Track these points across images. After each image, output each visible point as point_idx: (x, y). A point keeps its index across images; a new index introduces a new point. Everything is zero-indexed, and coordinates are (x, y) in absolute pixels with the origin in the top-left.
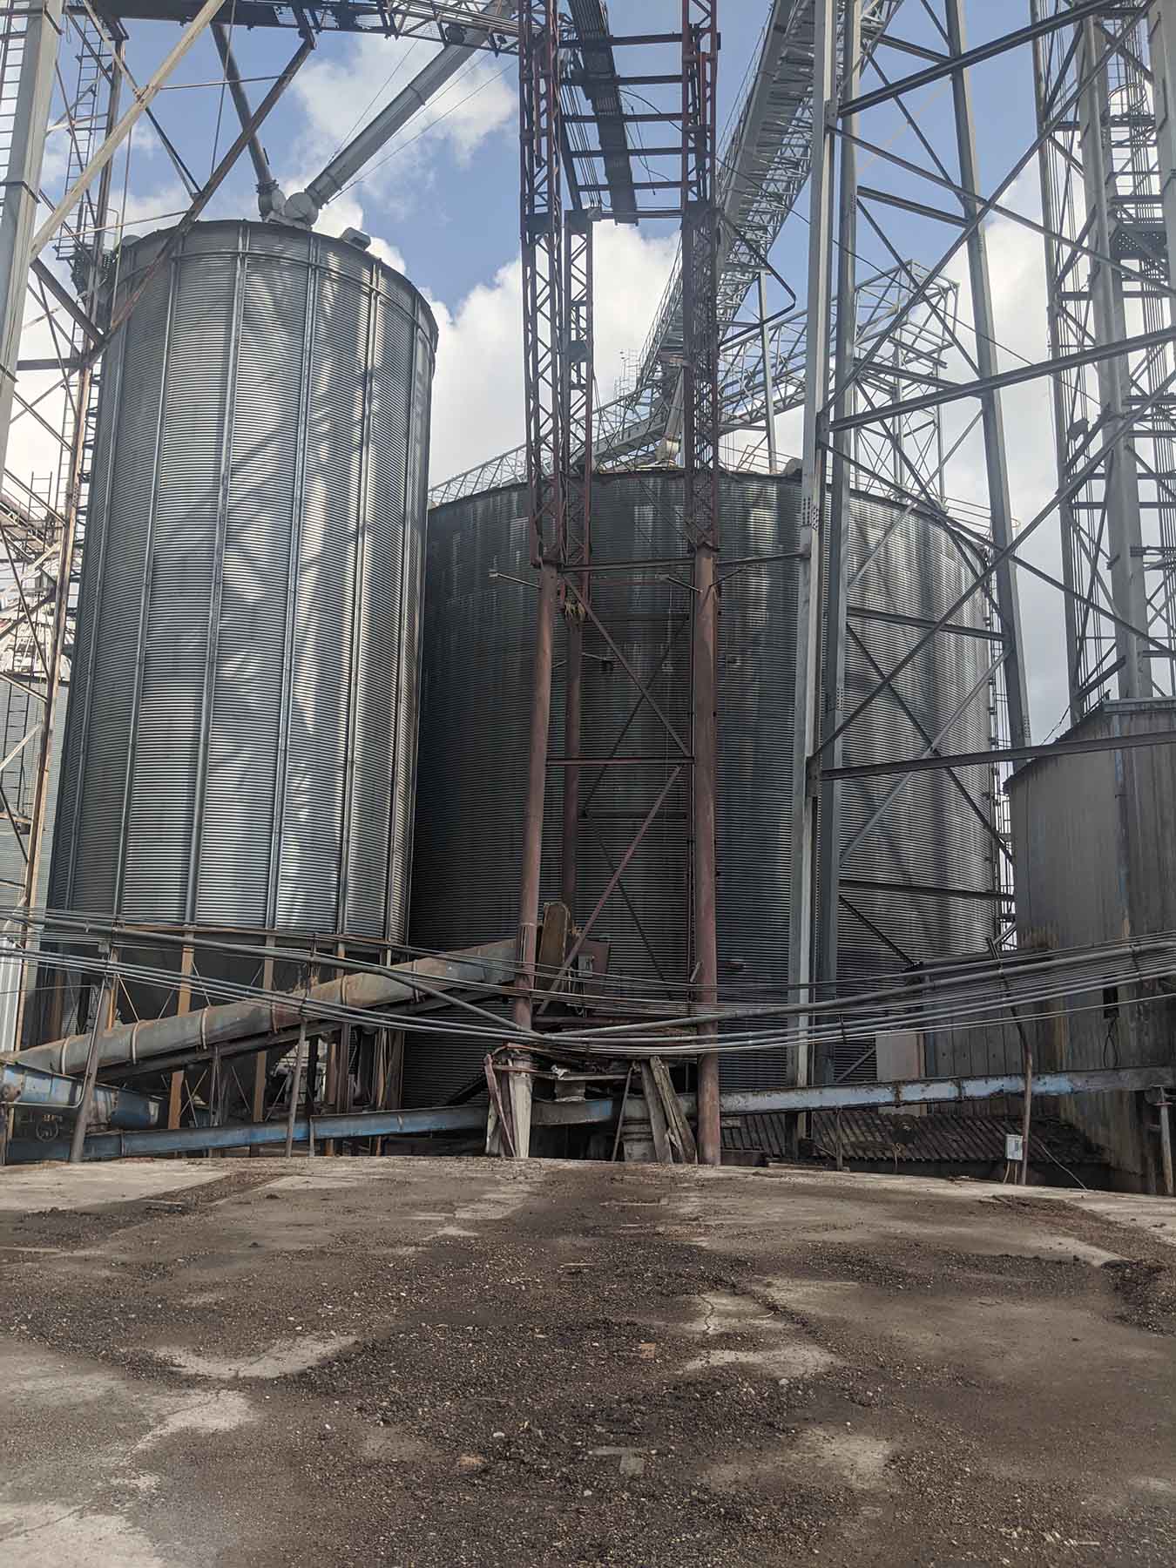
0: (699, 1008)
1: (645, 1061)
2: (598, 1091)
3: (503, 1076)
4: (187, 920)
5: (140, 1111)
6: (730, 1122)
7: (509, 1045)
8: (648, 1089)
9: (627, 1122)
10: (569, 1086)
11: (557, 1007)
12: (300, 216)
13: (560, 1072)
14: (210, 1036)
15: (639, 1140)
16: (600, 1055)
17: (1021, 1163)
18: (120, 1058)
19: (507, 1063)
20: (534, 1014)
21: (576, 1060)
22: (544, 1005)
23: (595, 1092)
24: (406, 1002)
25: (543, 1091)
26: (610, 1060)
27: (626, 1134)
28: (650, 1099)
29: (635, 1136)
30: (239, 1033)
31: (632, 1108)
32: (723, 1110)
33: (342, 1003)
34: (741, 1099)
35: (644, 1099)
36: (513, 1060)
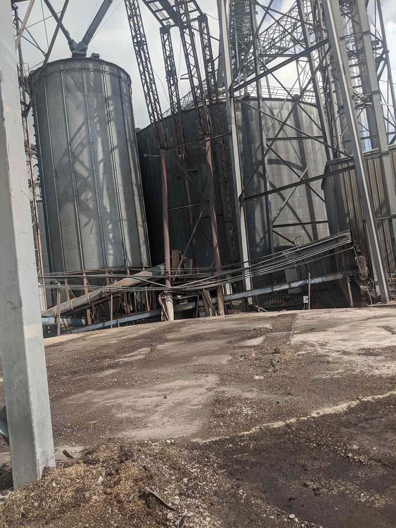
0: (215, 274)
1: (201, 290)
2: (191, 300)
3: (164, 300)
4: (83, 270)
5: (79, 322)
6: (227, 303)
7: (164, 291)
8: (203, 298)
9: (199, 307)
10: (183, 300)
11: (177, 279)
12: (82, 49)
13: (179, 297)
14: (90, 300)
15: (203, 311)
16: (189, 291)
17: (308, 304)
18: (68, 309)
19: (164, 296)
20: (171, 283)
21: (183, 293)
22: (174, 279)
23: (190, 300)
24: (139, 284)
25: (176, 302)
26: (193, 292)
27: (200, 310)
28: (204, 300)
29: (202, 311)
30: (98, 298)
31: (200, 303)
32: (225, 300)
33: (122, 287)
34: (230, 297)
35: (203, 300)
36: (166, 295)
